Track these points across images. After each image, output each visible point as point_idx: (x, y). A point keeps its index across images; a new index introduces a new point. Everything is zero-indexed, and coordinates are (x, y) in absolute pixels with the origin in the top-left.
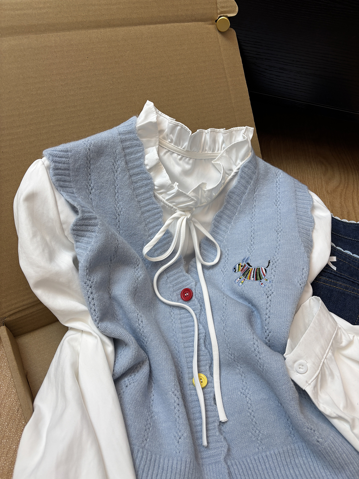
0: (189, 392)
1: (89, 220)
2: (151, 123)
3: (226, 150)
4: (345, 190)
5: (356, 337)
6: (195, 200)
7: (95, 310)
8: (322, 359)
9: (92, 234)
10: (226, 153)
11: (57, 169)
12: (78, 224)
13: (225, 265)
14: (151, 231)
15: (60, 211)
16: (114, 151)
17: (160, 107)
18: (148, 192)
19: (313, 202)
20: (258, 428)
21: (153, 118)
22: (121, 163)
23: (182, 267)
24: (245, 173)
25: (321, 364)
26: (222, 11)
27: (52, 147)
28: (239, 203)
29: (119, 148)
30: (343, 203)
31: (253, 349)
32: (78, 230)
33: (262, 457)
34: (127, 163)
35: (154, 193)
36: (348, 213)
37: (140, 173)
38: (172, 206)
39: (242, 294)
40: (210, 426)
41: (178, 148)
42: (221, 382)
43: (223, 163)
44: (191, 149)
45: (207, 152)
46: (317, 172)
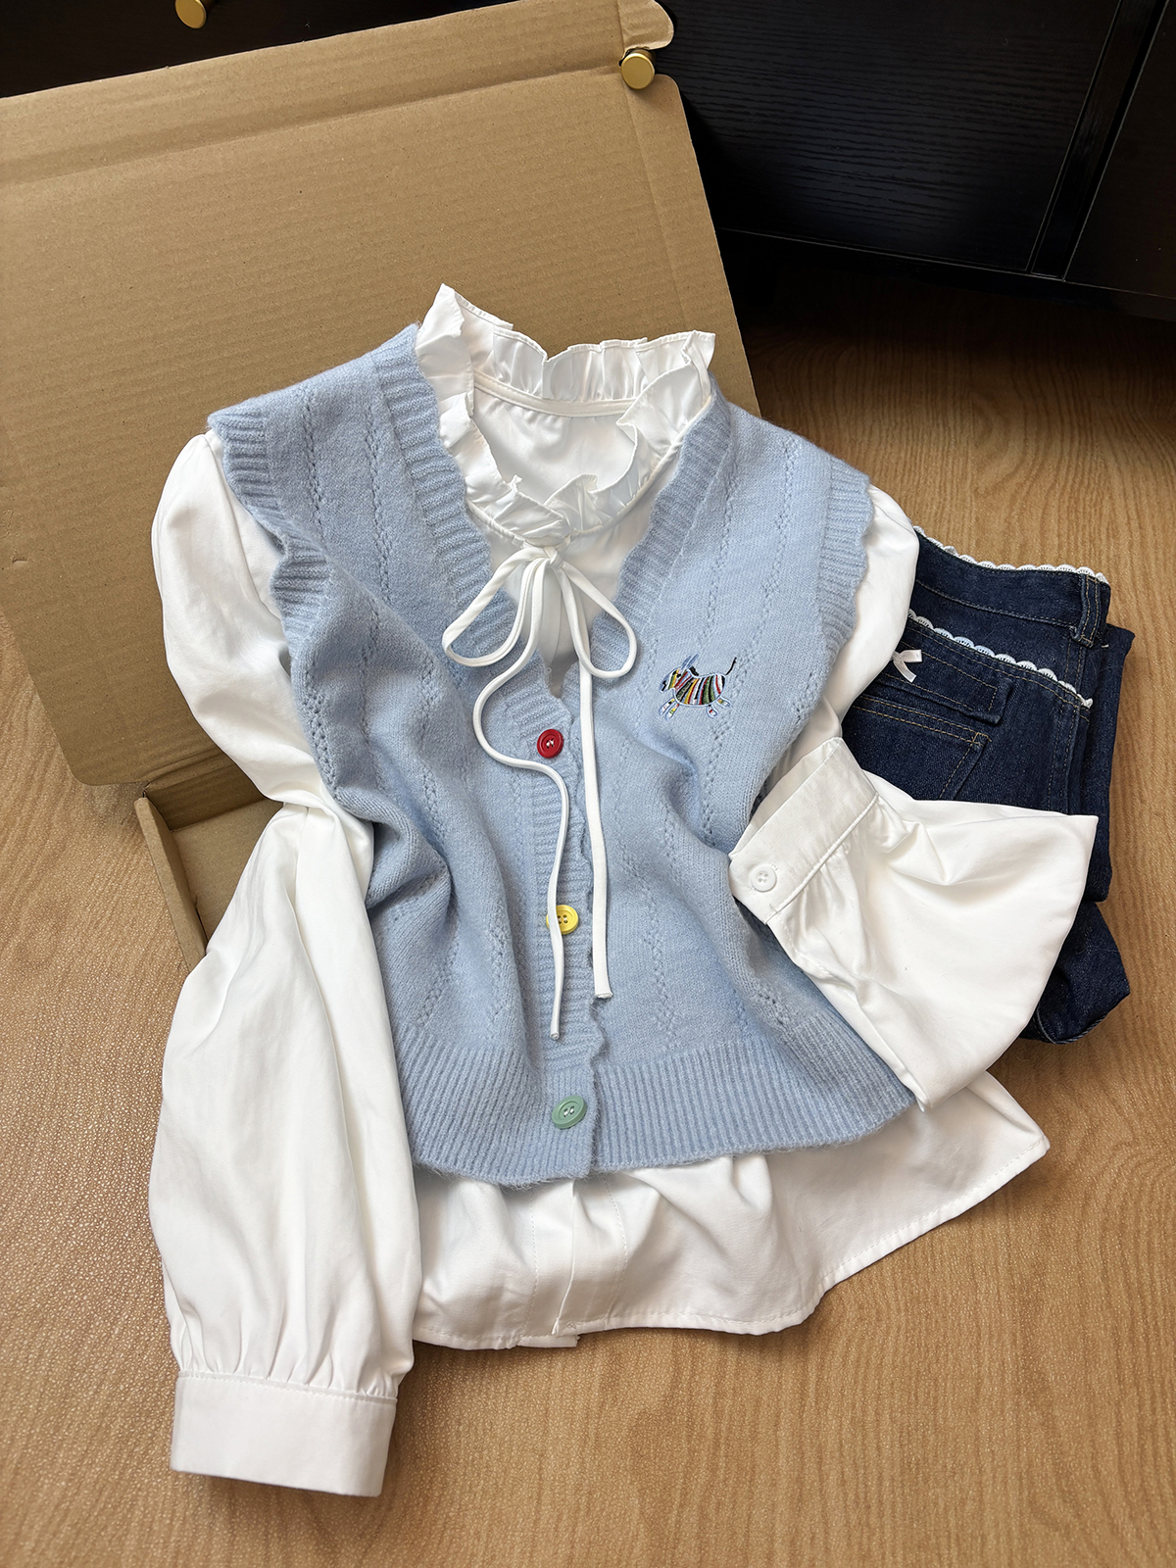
0: (535, 940)
1: (309, 566)
2: (448, 337)
3: (646, 392)
4: (1028, 483)
5: (921, 828)
6: (560, 519)
7: (327, 761)
8: (815, 864)
9: (317, 596)
10: (648, 399)
11: (238, 456)
12: (284, 575)
13: (646, 677)
14: (464, 596)
15: (245, 547)
16: (367, 408)
17: (477, 295)
18: (452, 501)
19: (873, 515)
20: (671, 1007)
21: (453, 328)
22: (385, 436)
23: (542, 682)
24: (697, 448)
25: (810, 875)
26: (634, 37)
28: (686, 525)
29: (377, 402)
30: (1014, 521)
31: (662, 842)
32: (287, 589)
33: (674, 1062)
34: (397, 435)
35: (467, 505)
36: (1023, 546)
37: (430, 458)
38: (511, 533)
39: (670, 737)
40: (573, 1005)
41: (523, 394)
42: (609, 923)
43: (641, 425)
44: (554, 394)
45: (600, 400)
46: (958, 439)
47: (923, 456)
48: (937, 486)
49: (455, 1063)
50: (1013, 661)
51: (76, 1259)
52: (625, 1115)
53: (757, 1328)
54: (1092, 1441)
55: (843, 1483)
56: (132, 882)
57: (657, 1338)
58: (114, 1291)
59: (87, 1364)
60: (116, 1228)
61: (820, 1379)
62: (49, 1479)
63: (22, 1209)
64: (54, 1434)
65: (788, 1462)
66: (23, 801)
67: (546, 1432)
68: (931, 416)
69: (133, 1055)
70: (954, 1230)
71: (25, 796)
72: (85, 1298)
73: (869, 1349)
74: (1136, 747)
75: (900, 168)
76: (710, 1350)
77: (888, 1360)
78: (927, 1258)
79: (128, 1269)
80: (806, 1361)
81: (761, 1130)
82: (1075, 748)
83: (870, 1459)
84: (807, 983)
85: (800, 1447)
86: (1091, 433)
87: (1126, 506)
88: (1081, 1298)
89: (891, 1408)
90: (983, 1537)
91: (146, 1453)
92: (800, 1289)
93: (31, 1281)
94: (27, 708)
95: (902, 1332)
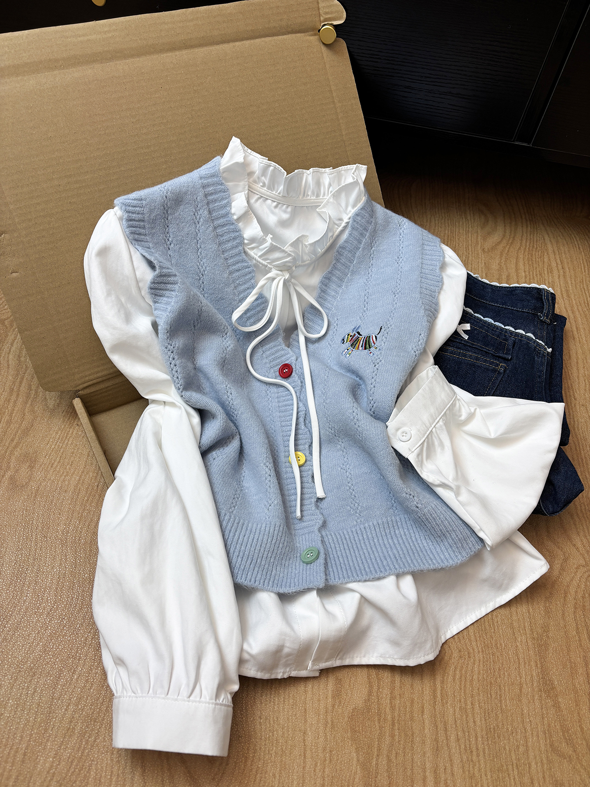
0: (284, 470)
1: (168, 277)
2: (237, 163)
3: (332, 194)
4: (508, 247)
5: (478, 410)
6: (292, 256)
7: (178, 378)
8: (430, 428)
9: (172, 293)
10: (333, 198)
11: (131, 220)
12: (155, 281)
13: (333, 338)
14: (242, 296)
15: (135, 267)
16: (195, 198)
17: (250, 144)
18: (237, 247)
19: (444, 257)
20: (357, 501)
21: (239, 158)
22: (204, 213)
23: (280, 340)
24: (358, 223)
25: (428, 433)
26: (327, 18)
27: (125, 195)
28: (351, 261)
29: (201, 195)
30: (502, 265)
31: (352, 417)
32: (156, 289)
33: (360, 529)
34: (210, 212)
35: (244, 249)
36: (508, 276)
37: (226, 224)
38: (266, 264)
39: (349, 366)
40: (306, 502)
41: (272, 193)
42: (322, 461)
43: (329, 211)
44: (288, 194)
45: (309, 198)
46: (473, 225)
47: (457, 232)
48: (465, 247)
49: (251, 531)
50: (513, 330)
51: (51, 640)
52: (338, 556)
53: (412, 663)
54: (578, 713)
55: (458, 740)
56: (70, 443)
57: (359, 670)
58: (73, 656)
59: (61, 695)
60: (72, 623)
61: (442, 688)
62: (43, 757)
63: (20, 615)
64: (44, 733)
65: (430, 731)
66: (9, 401)
67: (306, 721)
68: (459, 214)
69: (76, 532)
70: (502, 611)
71: (10, 399)
72: (57, 660)
73: (466, 672)
75: (454, 88)
76: (386, 675)
77: (475, 677)
78: (490, 625)
79: (79, 644)
80: (435, 679)
81: (410, 562)
82: (546, 372)
83: (470, 728)
84: (427, 487)
85: (435, 723)
86: (536, 223)
87: (555, 258)
88: (567, 643)
89: (479, 701)
90: (529, 764)
91: (95, 741)
92: (432, 641)
93: (27, 652)
94: (8, 354)
95: (481, 663)
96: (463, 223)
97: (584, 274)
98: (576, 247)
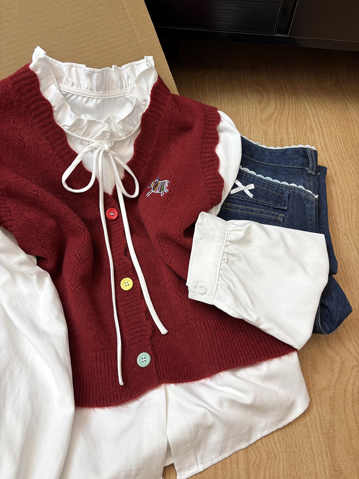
4: (279, 116)
46: (252, 102)
47: (241, 109)
48: (247, 120)
50: (288, 184)
68: (241, 95)
73: (273, 470)
74: (333, 209)
77: (281, 473)
82: (315, 215)
86: (298, 95)
87: (315, 120)
88: (349, 433)
96: (245, 101)
97: (337, 130)
98: (329, 110)
